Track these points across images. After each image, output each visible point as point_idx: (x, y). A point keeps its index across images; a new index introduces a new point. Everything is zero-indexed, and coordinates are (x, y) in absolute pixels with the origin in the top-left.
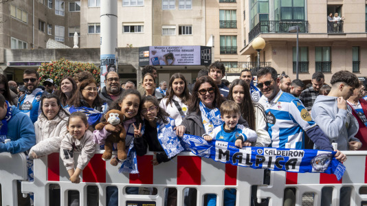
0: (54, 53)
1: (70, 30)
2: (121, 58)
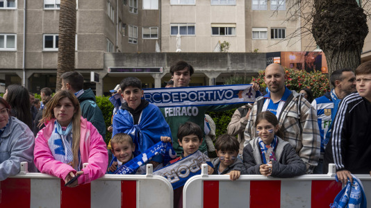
1: (144, 31)
2: (245, 64)
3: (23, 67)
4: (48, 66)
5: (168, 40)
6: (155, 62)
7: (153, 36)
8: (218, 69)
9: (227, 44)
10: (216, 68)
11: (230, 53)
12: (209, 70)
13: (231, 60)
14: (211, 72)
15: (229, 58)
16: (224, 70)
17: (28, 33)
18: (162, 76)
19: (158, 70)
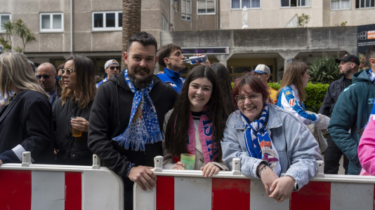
0: (232, 35)
1: (199, 5)
2: (330, 41)
3: (71, 50)
4: (98, 48)
5: (227, 15)
6: (219, 41)
7: (210, 10)
8: (296, 48)
9: (307, 17)
10: (293, 46)
11: (310, 28)
12: (284, 49)
13: (312, 37)
14: (287, 52)
15: (309, 34)
16: (303, 48)
17: (76, 12)
18: (228, 58)
19: (223, 51)
